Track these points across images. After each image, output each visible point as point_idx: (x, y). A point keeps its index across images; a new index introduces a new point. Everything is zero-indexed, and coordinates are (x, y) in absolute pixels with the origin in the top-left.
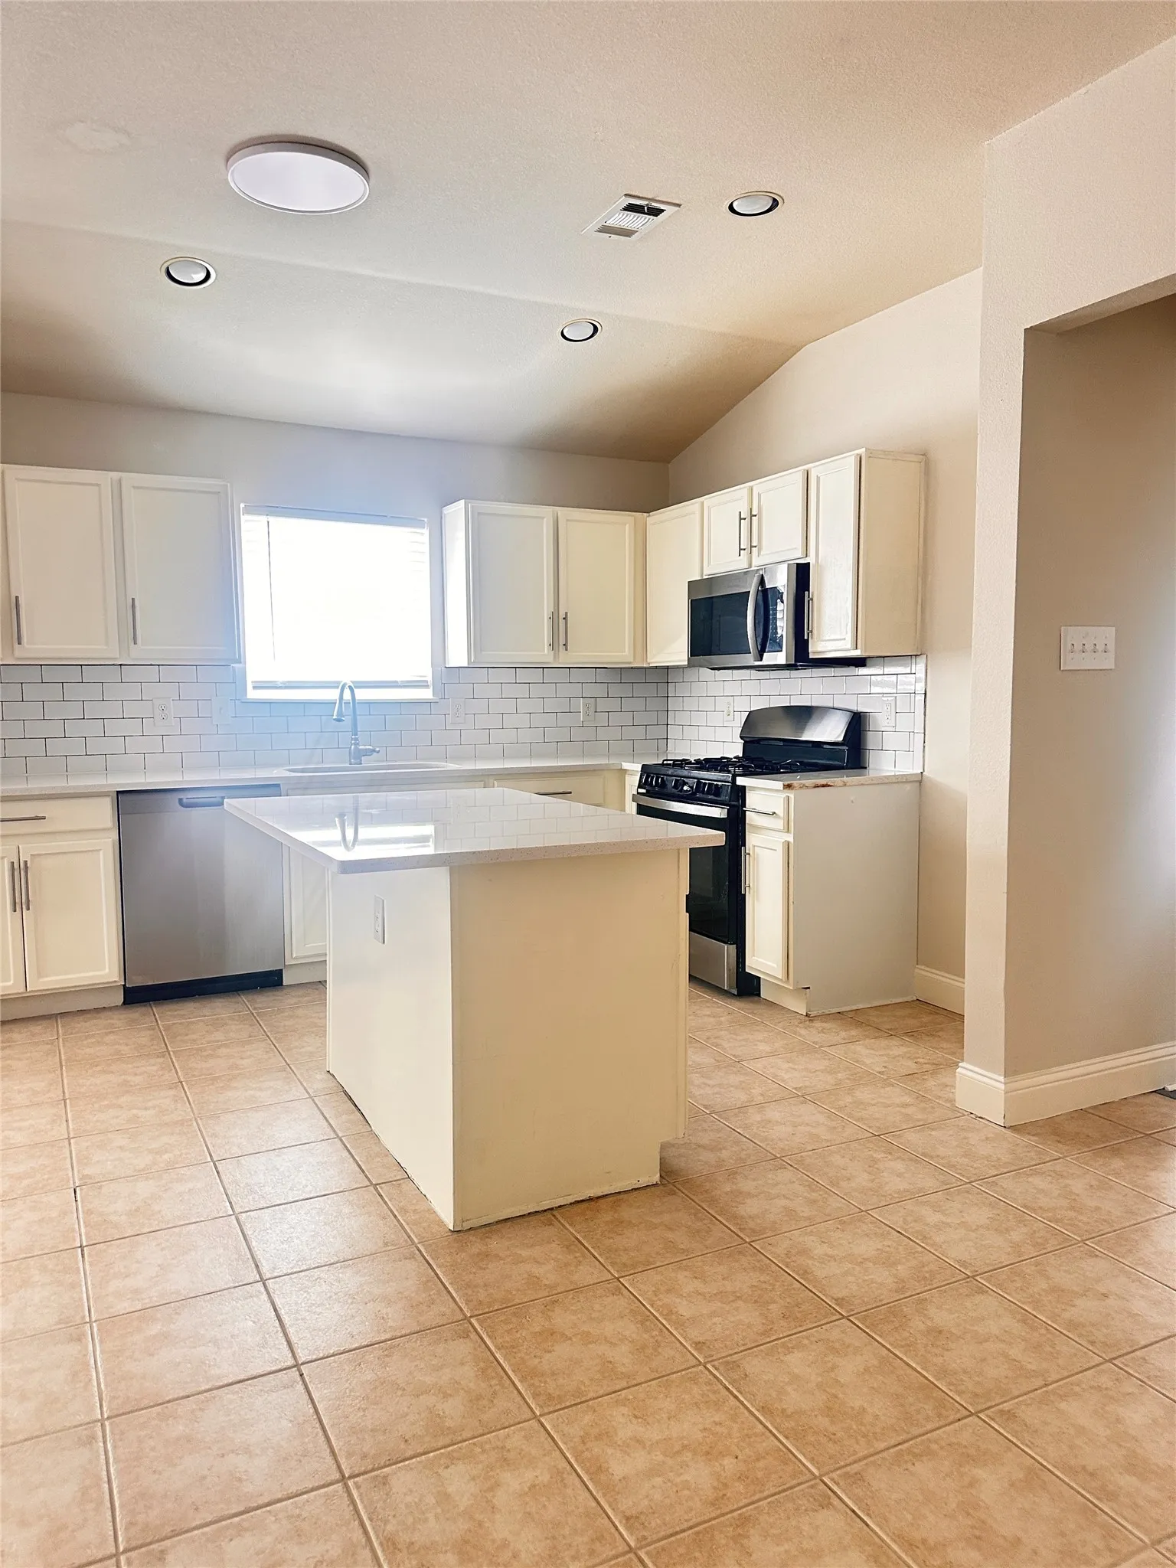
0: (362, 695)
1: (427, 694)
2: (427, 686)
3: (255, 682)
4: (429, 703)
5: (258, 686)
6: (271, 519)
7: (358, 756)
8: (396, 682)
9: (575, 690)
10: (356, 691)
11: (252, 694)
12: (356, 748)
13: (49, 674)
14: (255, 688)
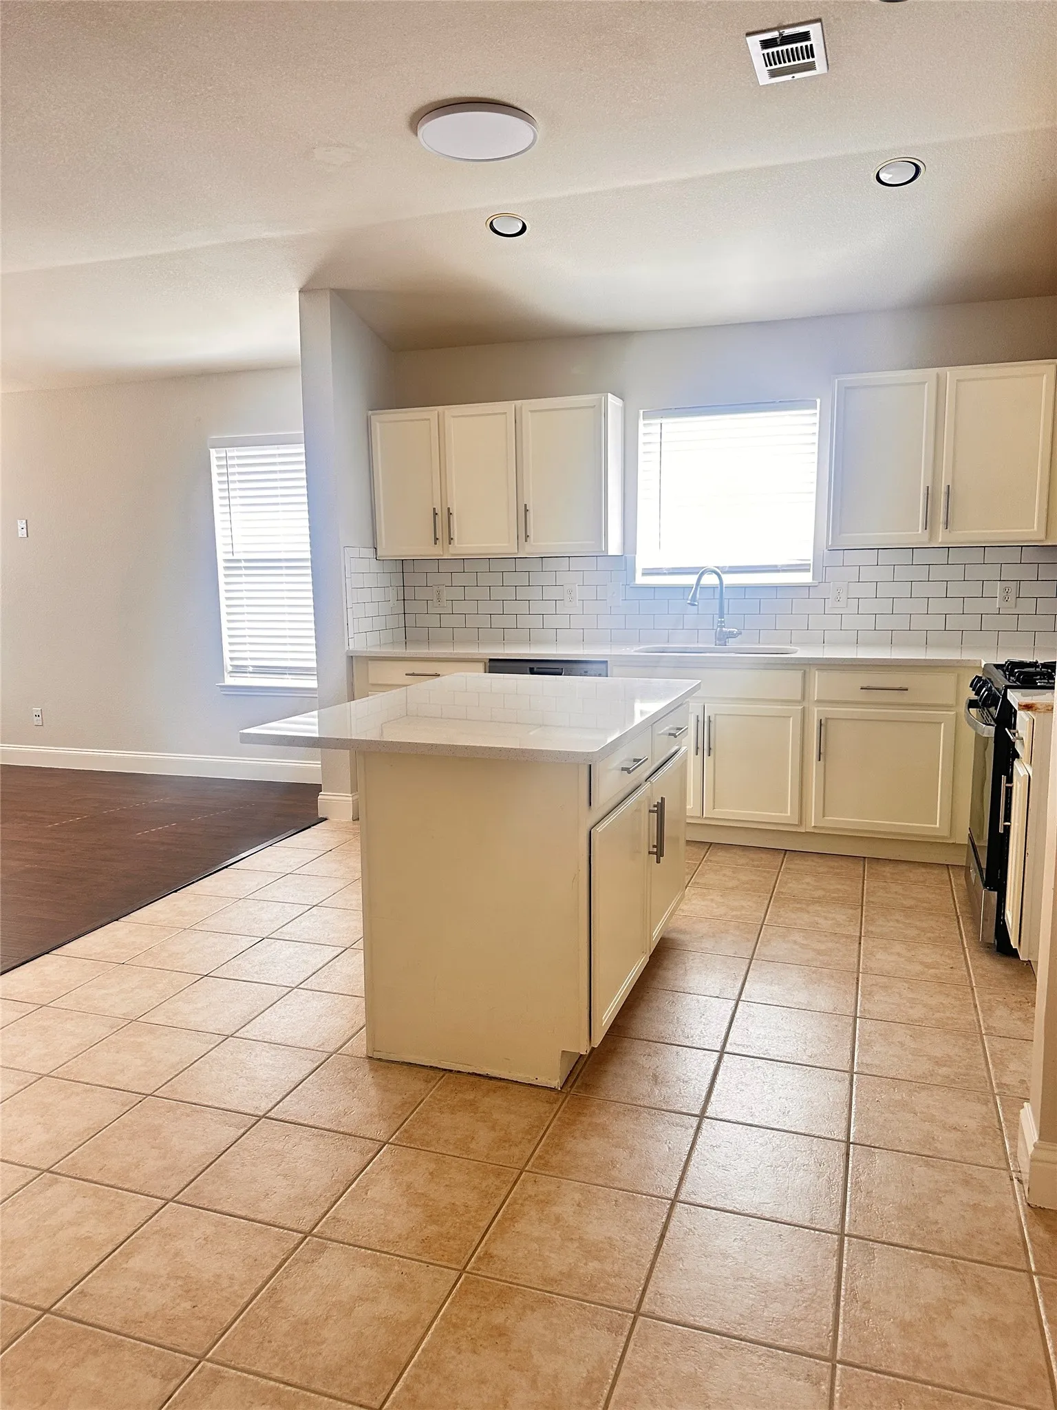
0: (729, 579)
1: (806, 578)
2: (808, 570)
3: (645, 569)
4: (808, 587)
5: (647, 572)
6: (664, 421)
7: (723, 638)
8: (776, 566)
9: (992, 572)
10: (723, 576)
11: (640, 580)
12: (721, 631)
13: (495, 566)
14: (643, 574)
